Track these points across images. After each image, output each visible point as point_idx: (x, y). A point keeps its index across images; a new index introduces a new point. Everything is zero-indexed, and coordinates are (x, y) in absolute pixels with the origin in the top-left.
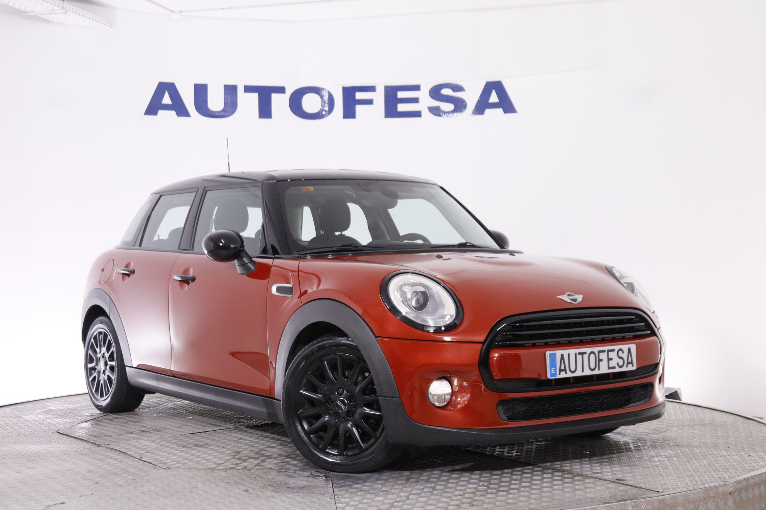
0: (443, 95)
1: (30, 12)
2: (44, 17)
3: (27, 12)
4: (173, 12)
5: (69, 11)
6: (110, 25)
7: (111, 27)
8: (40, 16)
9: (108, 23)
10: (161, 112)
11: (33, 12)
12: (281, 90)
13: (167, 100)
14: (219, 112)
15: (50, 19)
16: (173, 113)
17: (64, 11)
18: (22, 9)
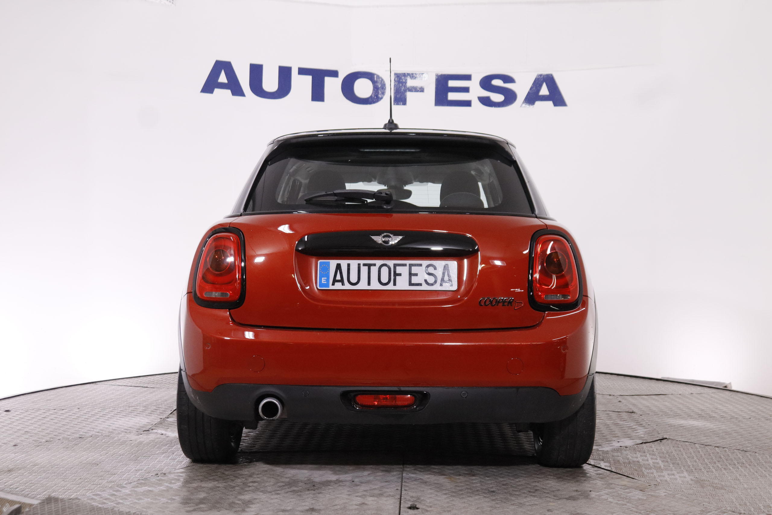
13: (223, 78)
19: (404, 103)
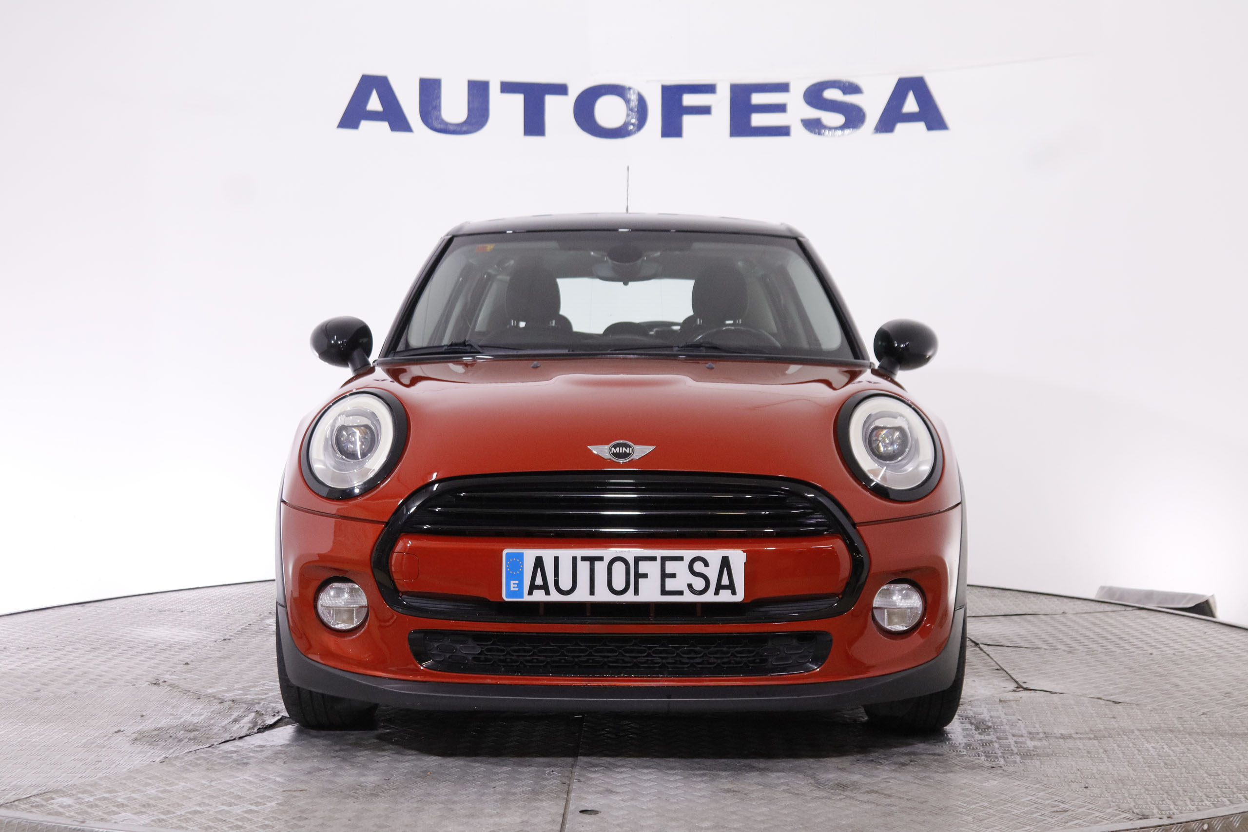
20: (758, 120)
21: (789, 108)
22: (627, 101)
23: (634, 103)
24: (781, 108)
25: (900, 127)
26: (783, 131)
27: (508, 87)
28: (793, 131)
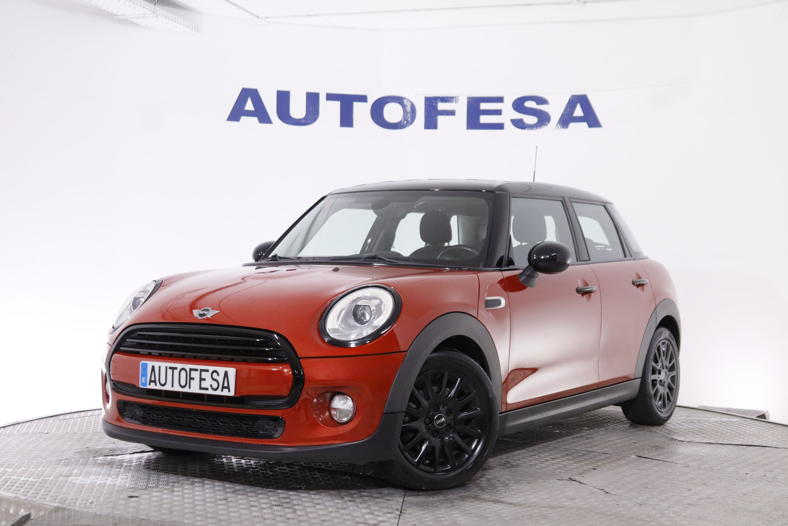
0: (526, 108)
1: (121, 15)
2: (134, 20)
3: (118, 15)
4: (258, 17)
5: (160, 15)
6: (196, 29)
7: (198, 32)
8: (130, 20)
9: (195, 28)
10: (243, 118)
11: (124, 15)
12: (363, 99)
14: (301, 119)
15: (139, 24)
16: (255, 119)
17: (155, 15)
18: (114, 12)
19: (435, 127)
20: (484, 119)
21: (503, 112)
22: (404, 106)
23: (409, 109)
24: (498, 112)
25: (572, 125)
26: (500, 126)
27: (331, 97)
28: (506, 126)
